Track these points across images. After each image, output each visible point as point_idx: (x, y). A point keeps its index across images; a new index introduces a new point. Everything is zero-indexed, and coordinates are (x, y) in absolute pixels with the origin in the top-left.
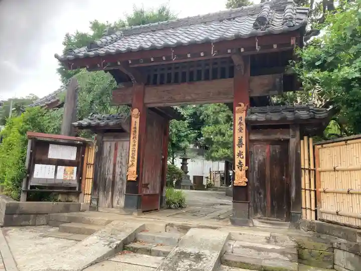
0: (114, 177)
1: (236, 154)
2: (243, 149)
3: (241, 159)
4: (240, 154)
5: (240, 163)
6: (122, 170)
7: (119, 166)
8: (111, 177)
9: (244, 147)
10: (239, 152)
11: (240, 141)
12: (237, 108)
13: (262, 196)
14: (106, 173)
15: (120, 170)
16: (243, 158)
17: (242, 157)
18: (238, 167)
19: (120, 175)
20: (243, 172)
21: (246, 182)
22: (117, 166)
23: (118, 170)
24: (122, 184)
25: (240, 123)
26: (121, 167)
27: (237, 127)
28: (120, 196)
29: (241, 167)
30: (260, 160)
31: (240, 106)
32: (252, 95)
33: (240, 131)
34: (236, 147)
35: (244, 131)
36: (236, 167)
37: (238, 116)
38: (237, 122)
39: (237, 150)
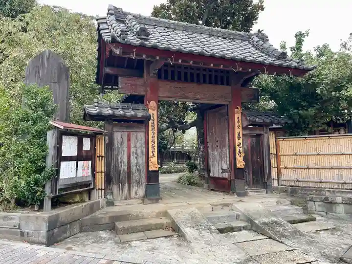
0: (129, 167)
1: (237, 145)
2: (241, 141)
3: (240, 149)
4: (239, 145)
5: (239, 151)
6: (137, 161)
7: (134, 157)
8: (126, 168)
9: (241, 139)
11: (239, 135)
12: (236, 110)
14: (120, 165)
15: (136, 161)
17: (240, 147)
19: (136, 166)
20: (242, 158)
21: (244, 165)
22: (132, 157)
23: (133, 161)
24: (140, 174)
25: (238, 122)
26: (136, 158)
27: (236, 125)
28: (138, 187)
29: (240, 154)
31: (238, 108)
33: (238, 128)
34: (237, 140)
35: (241, 128)
36: (237, 155)
37: (236, 116)
38: (236, 120)
39: (237, 141)
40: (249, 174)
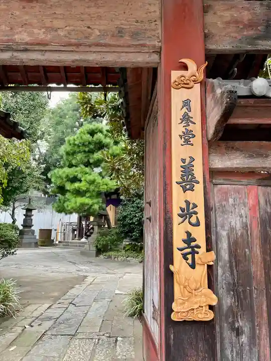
1: (176, 211)
2: (197, 196)
3: (190, 229)
4: (187, 213)
5: (189, 239)
9: (199, 188)
10: (184, 206)
11: (187, 170)
12: (175, 75)
13: (244, 339)
16: (198, 224)
17: (193, 220)
18: (185, 256)
20: (201, 272)
21: (211, 307)
25: (186, 119)
27: (177, 129)
29: (193, 253)
30: (232, 229)
31: (185, 67)
32: (212, 47)
33: (187, 142)
34: (176, 190)
35: (198, 141)
36: (177, 256)
37: (178, 97)
38: (177, 113)
39: (178, 198)
40: (253, 339)
